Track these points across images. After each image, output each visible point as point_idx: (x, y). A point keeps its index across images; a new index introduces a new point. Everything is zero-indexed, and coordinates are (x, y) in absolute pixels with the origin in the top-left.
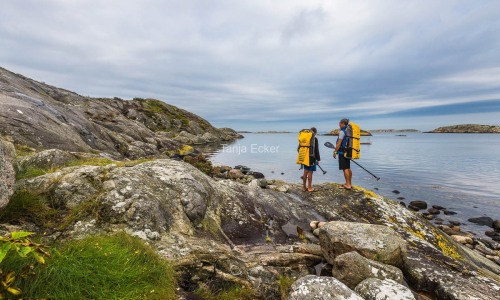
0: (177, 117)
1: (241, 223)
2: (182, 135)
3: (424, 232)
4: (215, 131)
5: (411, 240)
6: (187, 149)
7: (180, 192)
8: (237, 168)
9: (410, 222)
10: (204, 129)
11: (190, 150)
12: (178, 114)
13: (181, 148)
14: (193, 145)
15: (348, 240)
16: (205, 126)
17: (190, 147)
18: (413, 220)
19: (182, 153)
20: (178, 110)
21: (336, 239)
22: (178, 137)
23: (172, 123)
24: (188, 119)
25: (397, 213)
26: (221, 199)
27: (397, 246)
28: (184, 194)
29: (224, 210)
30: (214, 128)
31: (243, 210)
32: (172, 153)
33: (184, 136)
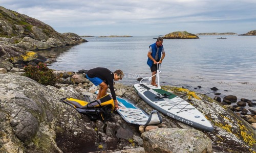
0: (19, 22)
1: (75, 133)
2: (25, 41)
3: (231, 125)
4: (59, 36)
5: (219, 136)
6: (31, 55)
7: (10, 113)
8: (80, 72)
9: (221, 117)
10: (47, 34)
11: (34, 56)
12: (19, 19)
13: (25, 54)
14: (37, 50)
15: (166, 146)
16: (48, 31)
17: (33, 53)
18: (224, 115)
19: (25, 59)
20: (19, 16)
21: (156, 146)
22: (21, 42)
23: (14, 28)
24: (30, 24)
25: (212, 111)
26: (56, 112)
27: (204, 148)
28: (13, 115)
29: (59, 123)
30: (57, 34)
31: (78, 120)
32: (15, 60)
33: (28, 41)
